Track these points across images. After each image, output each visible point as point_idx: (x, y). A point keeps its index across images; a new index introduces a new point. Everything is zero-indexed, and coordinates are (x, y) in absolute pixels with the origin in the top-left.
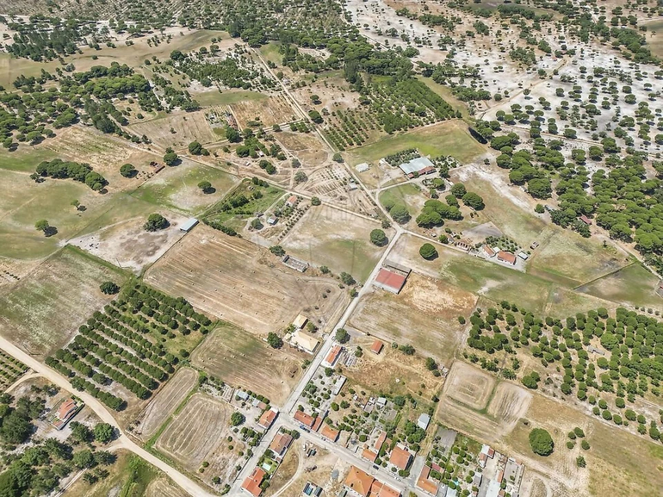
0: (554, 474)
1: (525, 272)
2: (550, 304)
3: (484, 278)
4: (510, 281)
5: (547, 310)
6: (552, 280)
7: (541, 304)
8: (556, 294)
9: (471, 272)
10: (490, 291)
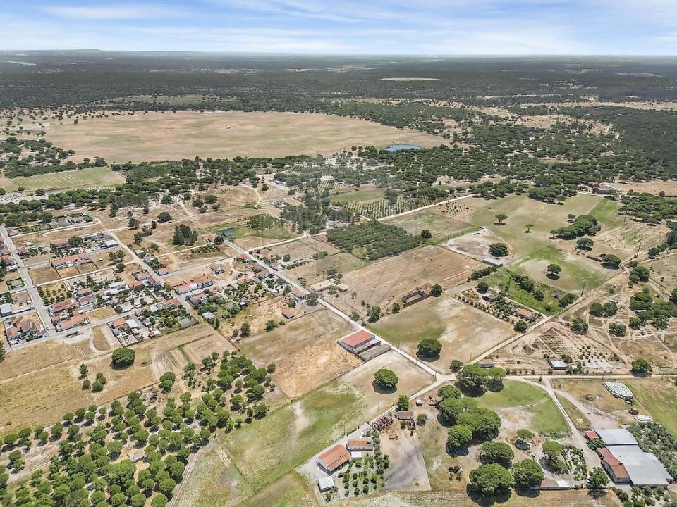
0: (99, 359)
1: (297, 470)
2: (228, 463)
3: (315, 419)
4: (294, 443)
5: (222, 454)
6: (259, 496)
7: (235, 453)
8: (236, 483)
9: (333, 412)
10: (292, 415)
